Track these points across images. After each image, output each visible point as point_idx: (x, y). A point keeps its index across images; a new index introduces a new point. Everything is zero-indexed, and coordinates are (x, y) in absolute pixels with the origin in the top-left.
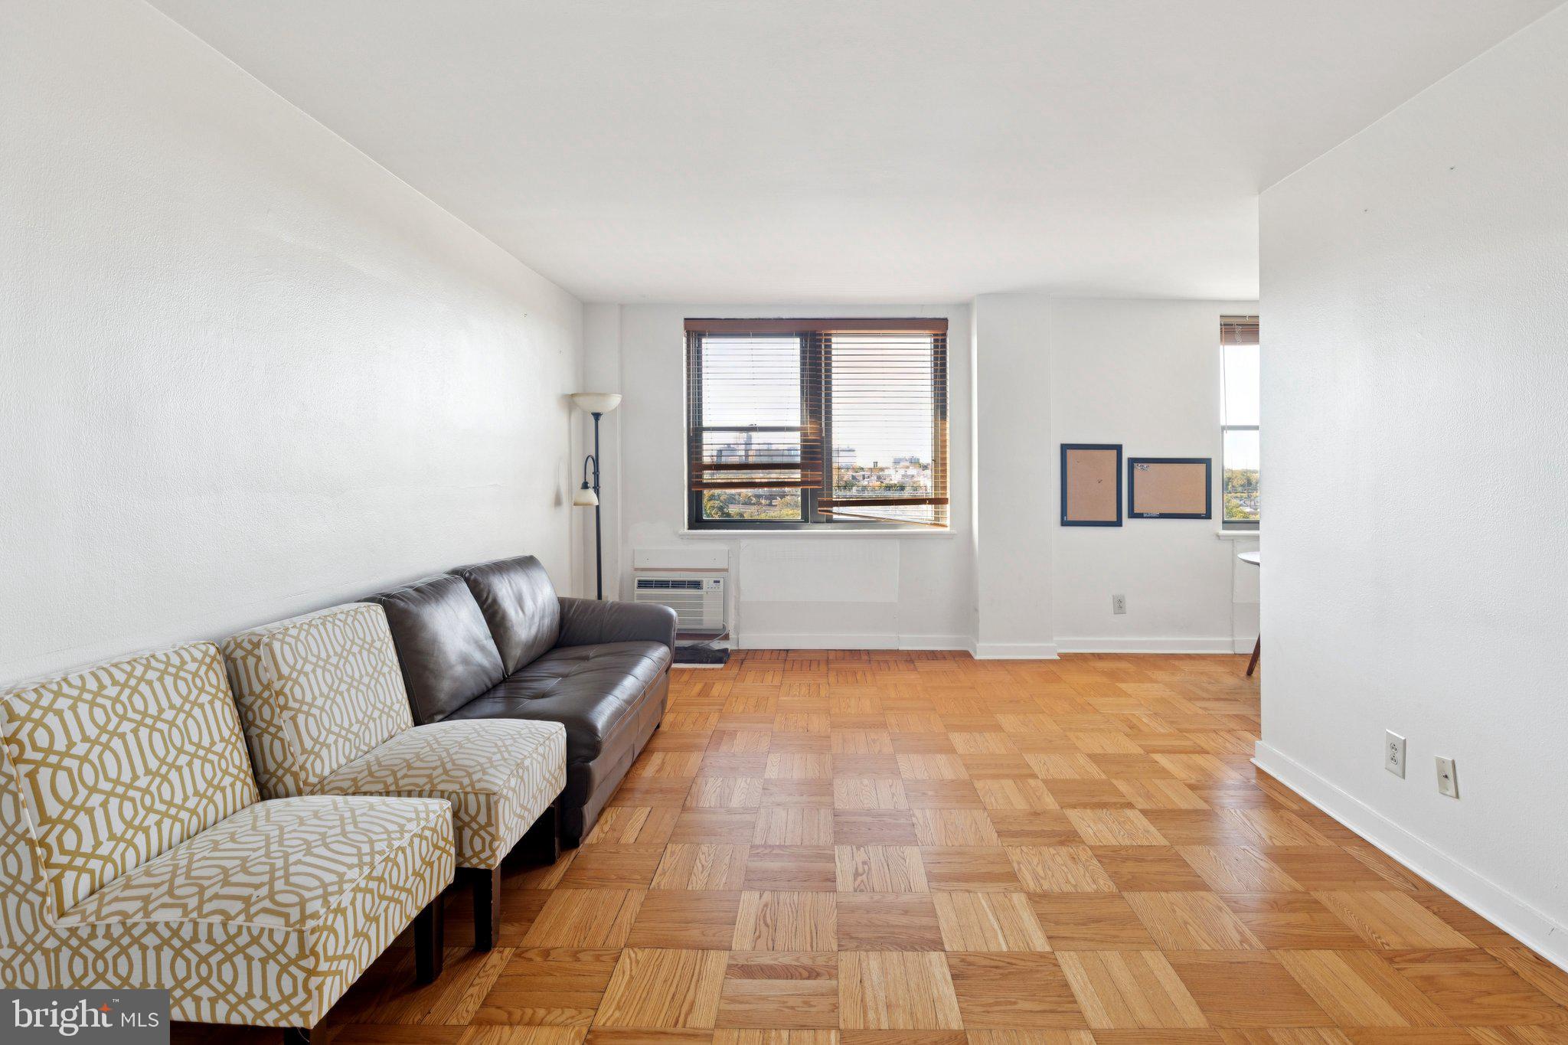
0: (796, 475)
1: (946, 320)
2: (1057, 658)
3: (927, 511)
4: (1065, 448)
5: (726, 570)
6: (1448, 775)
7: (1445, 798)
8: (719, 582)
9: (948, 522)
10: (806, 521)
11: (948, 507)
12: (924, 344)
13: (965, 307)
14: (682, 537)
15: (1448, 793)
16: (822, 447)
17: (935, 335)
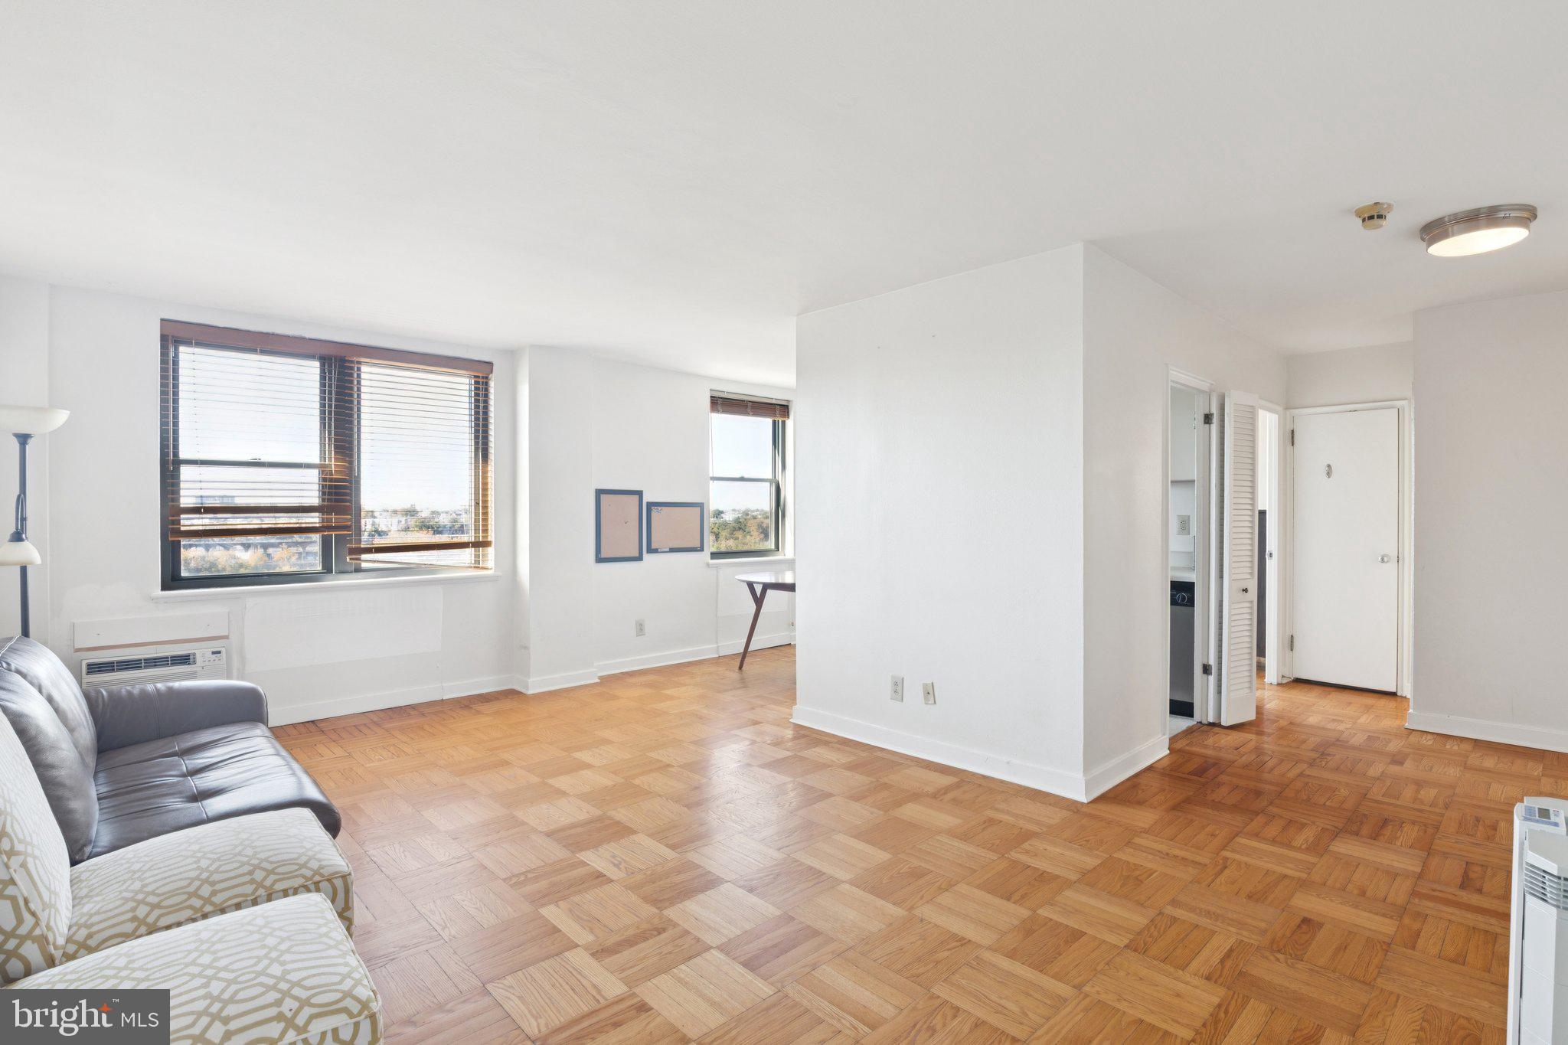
0: (314, 519)
1: (490, 364)
2: (599, 681)
3: (466, 555)
4: (599, 493)
5: (226, 637)
6: (929, 692)
7: (929, 706)
8: (219, 652)
9: (491, 563)
10: (330, 571)
11: (491, 550)
12: (462, 384)
13: (512, 354)
14: (155, 600)
15: (930, 702)
16: (350, 488)
17: (475, 377)
